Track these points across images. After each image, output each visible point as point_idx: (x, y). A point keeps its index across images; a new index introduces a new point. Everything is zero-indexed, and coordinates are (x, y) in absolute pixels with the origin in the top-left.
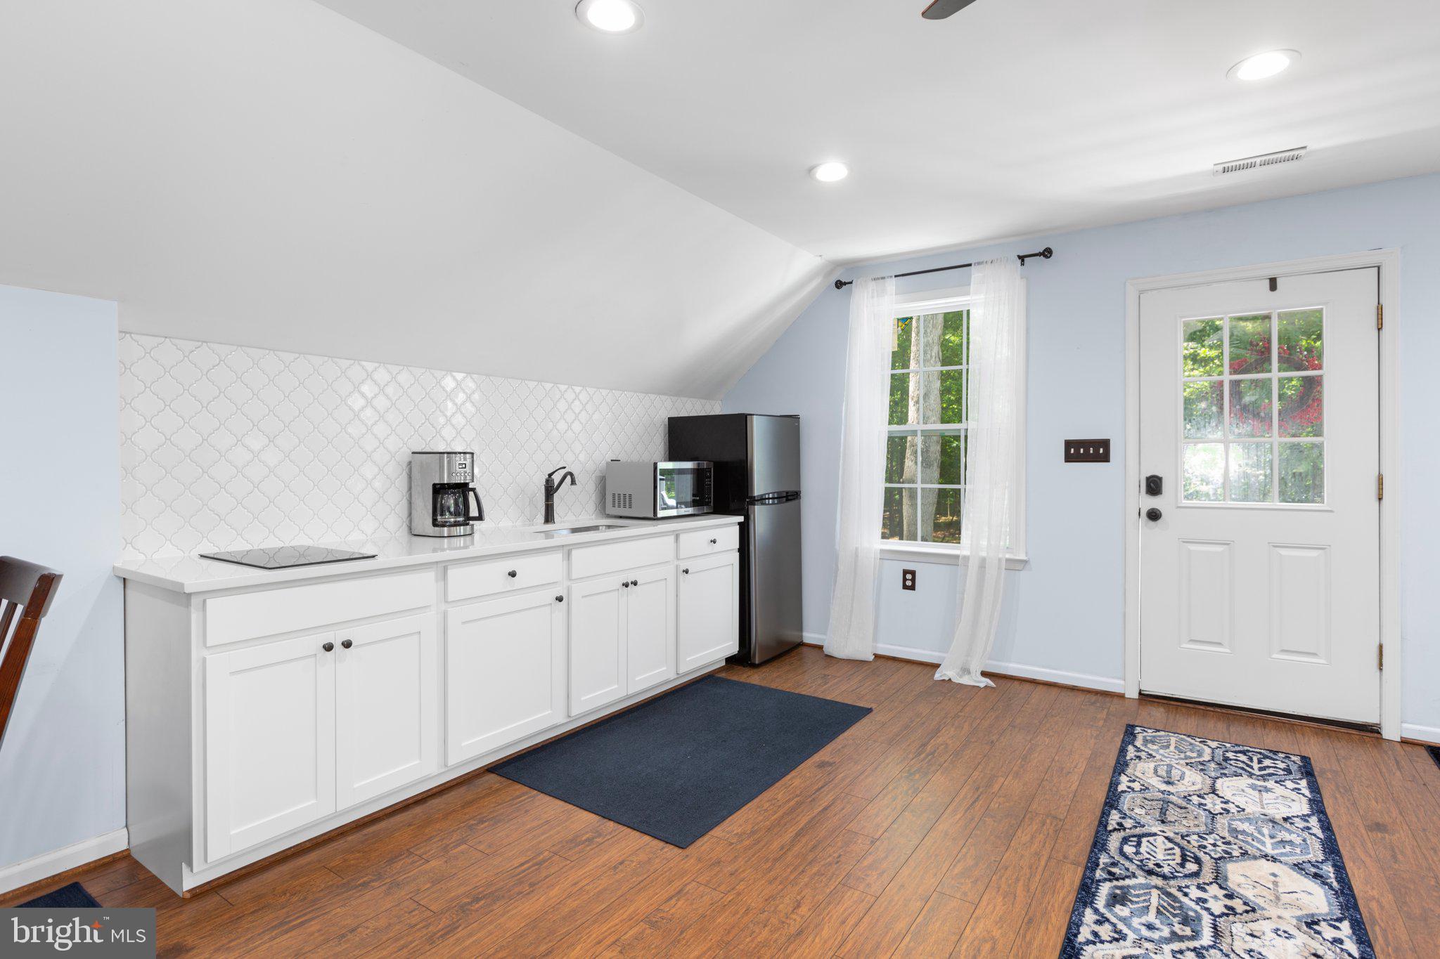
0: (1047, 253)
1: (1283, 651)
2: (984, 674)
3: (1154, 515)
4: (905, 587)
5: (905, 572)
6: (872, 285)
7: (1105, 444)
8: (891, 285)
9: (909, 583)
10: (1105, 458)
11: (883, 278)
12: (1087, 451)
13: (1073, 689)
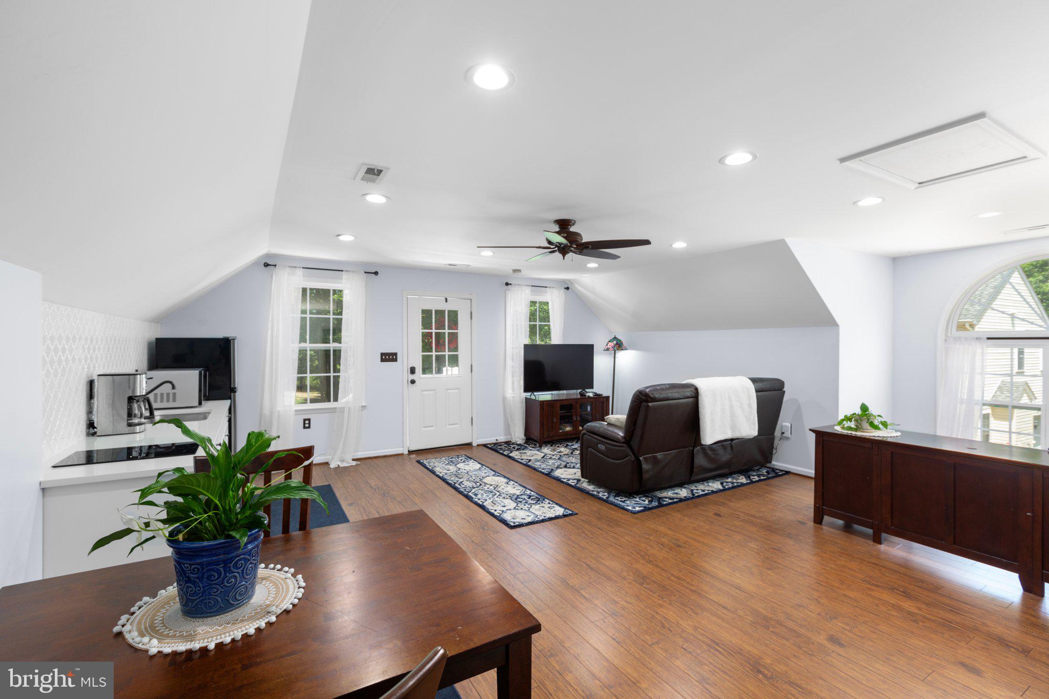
0: (376, 273)
1: (450, 425)
2: (353, 460)
3: (413, 382)
4: (305, 427)
5: (305, 420)
6: (288, 270)
7: (396, 354)
8: (300, 272)
9: (307, 425)
10: (396, 360)
11: (296, 267)
12: (389, 357)
13: (385, 456)
